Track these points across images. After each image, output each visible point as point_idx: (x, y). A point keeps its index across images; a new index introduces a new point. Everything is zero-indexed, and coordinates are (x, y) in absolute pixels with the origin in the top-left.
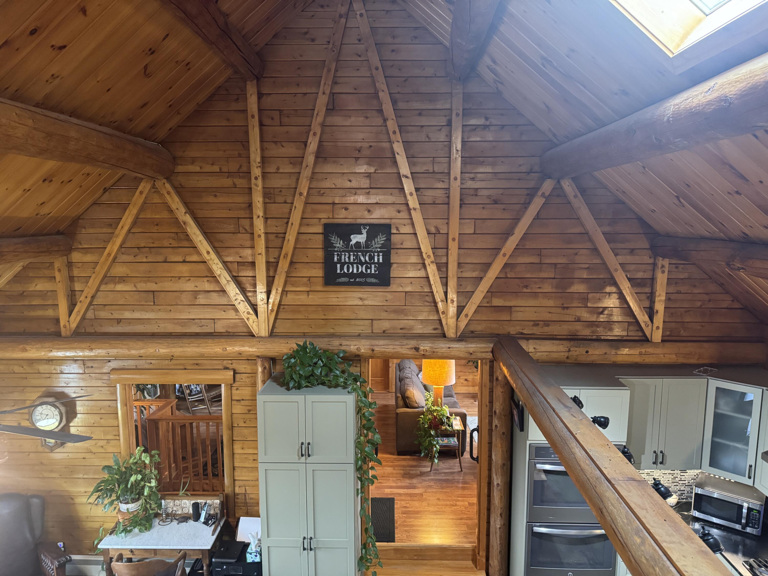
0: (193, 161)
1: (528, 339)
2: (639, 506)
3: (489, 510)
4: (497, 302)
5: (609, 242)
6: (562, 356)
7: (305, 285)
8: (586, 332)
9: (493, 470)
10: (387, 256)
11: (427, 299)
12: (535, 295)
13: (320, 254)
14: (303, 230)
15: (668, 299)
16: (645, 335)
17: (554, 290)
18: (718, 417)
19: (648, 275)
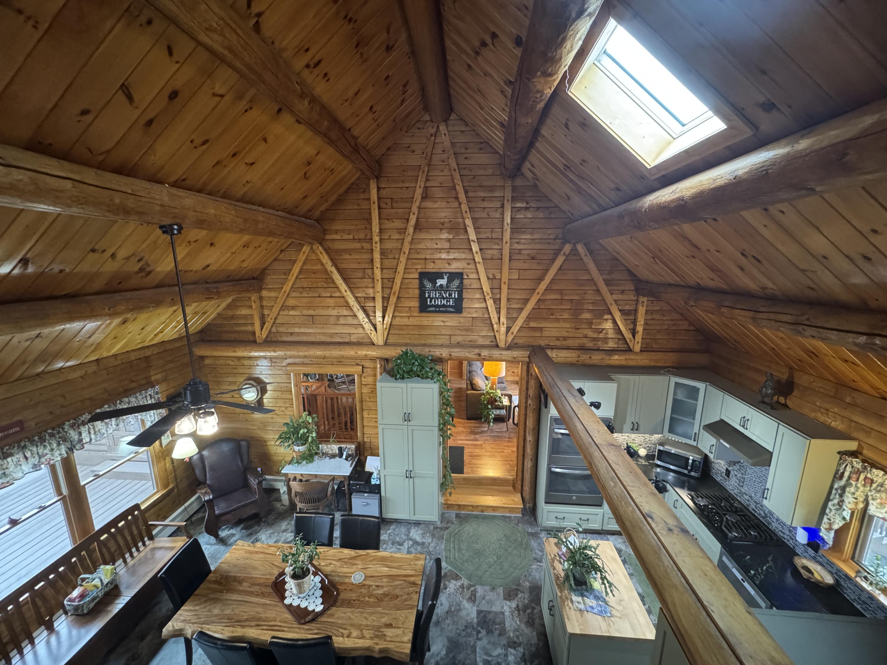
0: (336, 232)
1: (552, 349)
2: (615, 462)
3: (524, 456)
4: (533, 324)
5: (607, 285)
6: (574, 360)
7: (407, 312)
8: (590, 345)
9: (527, 432)
10: (460, 293)
11: (487, 322)
12: (558, 320)
13: (417, 292)
14: (407, 276)
15: (646, 324)
16: (629, 347)
17: (570, 317)
18: (675, 401)
19: (633, 307)
